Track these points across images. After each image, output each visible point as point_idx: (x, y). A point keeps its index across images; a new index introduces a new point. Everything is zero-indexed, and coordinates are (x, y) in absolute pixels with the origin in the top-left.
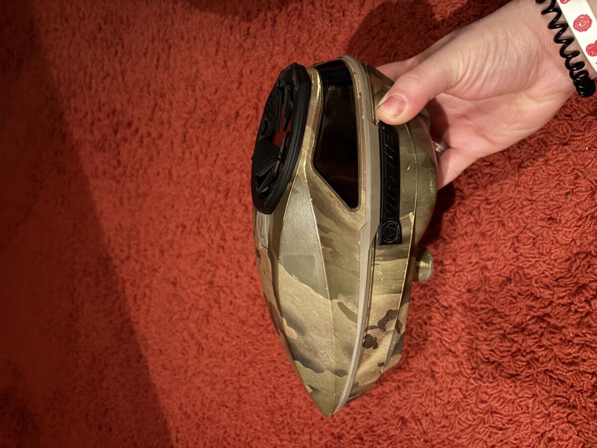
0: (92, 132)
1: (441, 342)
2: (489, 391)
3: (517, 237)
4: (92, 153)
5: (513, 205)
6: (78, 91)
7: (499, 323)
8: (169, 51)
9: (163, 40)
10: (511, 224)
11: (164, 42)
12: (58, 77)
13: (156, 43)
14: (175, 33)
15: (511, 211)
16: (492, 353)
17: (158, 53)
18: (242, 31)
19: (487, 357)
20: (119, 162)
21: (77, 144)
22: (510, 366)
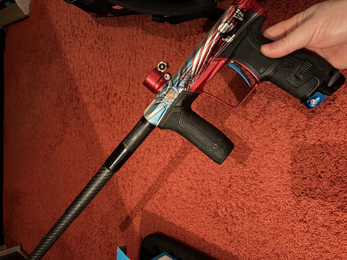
0: (94, 98)
1: (297, 215)
2: (324, 241)
3: (337, 161)
4: (95, 109)
5: (334, 144)
6: (85, 76)
7: (329, 206)
8: (136, 56)
9: (132, 50)
10: (334, 154)
11: (133, 51)
12: (73, 68)
13: (128, 52)
14: (138, 46)
15: (333, 147)
16: (325, 221)
17: (129, 56)
18: (177, 46)
19: (323, 223)
20: (111, 115)
21: (86, 104)
22: (335, 228)
